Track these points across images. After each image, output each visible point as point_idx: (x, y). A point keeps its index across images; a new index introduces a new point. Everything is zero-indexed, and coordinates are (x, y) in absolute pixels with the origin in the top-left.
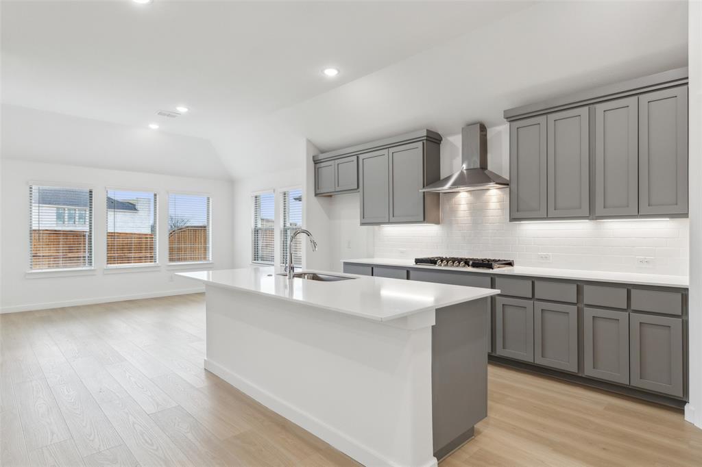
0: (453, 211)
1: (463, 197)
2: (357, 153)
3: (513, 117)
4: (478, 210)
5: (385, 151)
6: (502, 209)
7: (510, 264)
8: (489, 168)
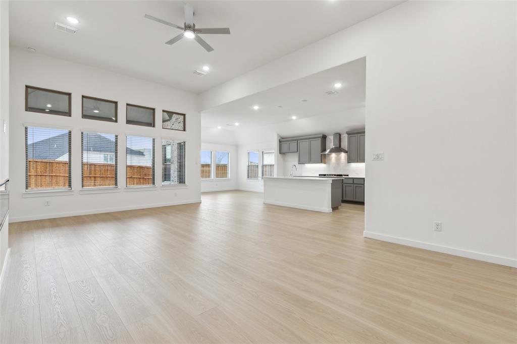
0: (330, 160)
1: (333, 155)
2: (297, 140)
3: (349, 134)
4: (338, 160)
5: (308, 140)
6: (345, 159)
7: (348, 175)
8: (342, 147)
